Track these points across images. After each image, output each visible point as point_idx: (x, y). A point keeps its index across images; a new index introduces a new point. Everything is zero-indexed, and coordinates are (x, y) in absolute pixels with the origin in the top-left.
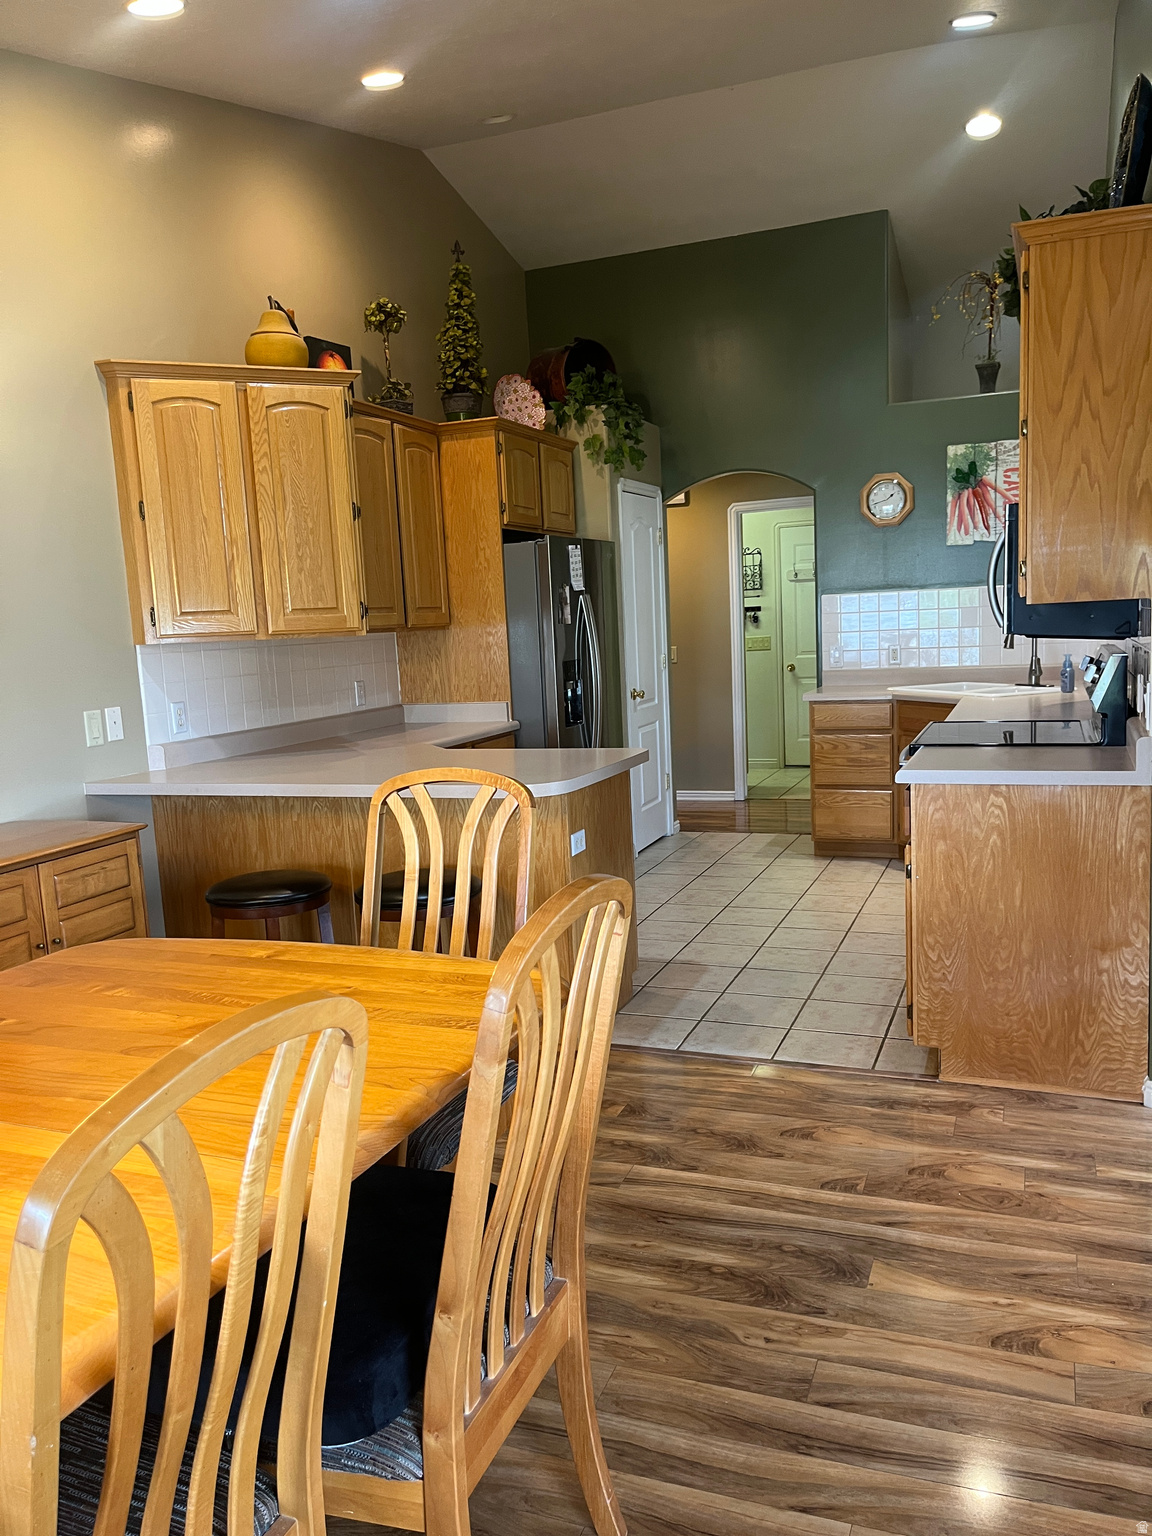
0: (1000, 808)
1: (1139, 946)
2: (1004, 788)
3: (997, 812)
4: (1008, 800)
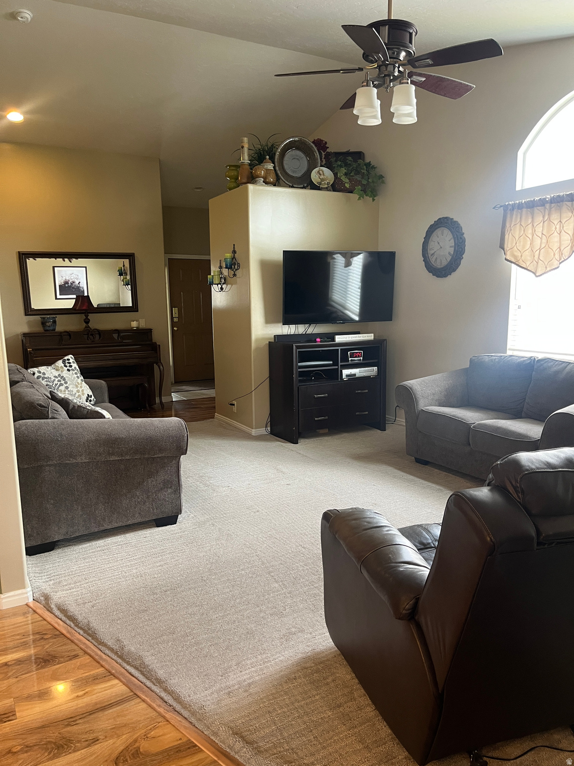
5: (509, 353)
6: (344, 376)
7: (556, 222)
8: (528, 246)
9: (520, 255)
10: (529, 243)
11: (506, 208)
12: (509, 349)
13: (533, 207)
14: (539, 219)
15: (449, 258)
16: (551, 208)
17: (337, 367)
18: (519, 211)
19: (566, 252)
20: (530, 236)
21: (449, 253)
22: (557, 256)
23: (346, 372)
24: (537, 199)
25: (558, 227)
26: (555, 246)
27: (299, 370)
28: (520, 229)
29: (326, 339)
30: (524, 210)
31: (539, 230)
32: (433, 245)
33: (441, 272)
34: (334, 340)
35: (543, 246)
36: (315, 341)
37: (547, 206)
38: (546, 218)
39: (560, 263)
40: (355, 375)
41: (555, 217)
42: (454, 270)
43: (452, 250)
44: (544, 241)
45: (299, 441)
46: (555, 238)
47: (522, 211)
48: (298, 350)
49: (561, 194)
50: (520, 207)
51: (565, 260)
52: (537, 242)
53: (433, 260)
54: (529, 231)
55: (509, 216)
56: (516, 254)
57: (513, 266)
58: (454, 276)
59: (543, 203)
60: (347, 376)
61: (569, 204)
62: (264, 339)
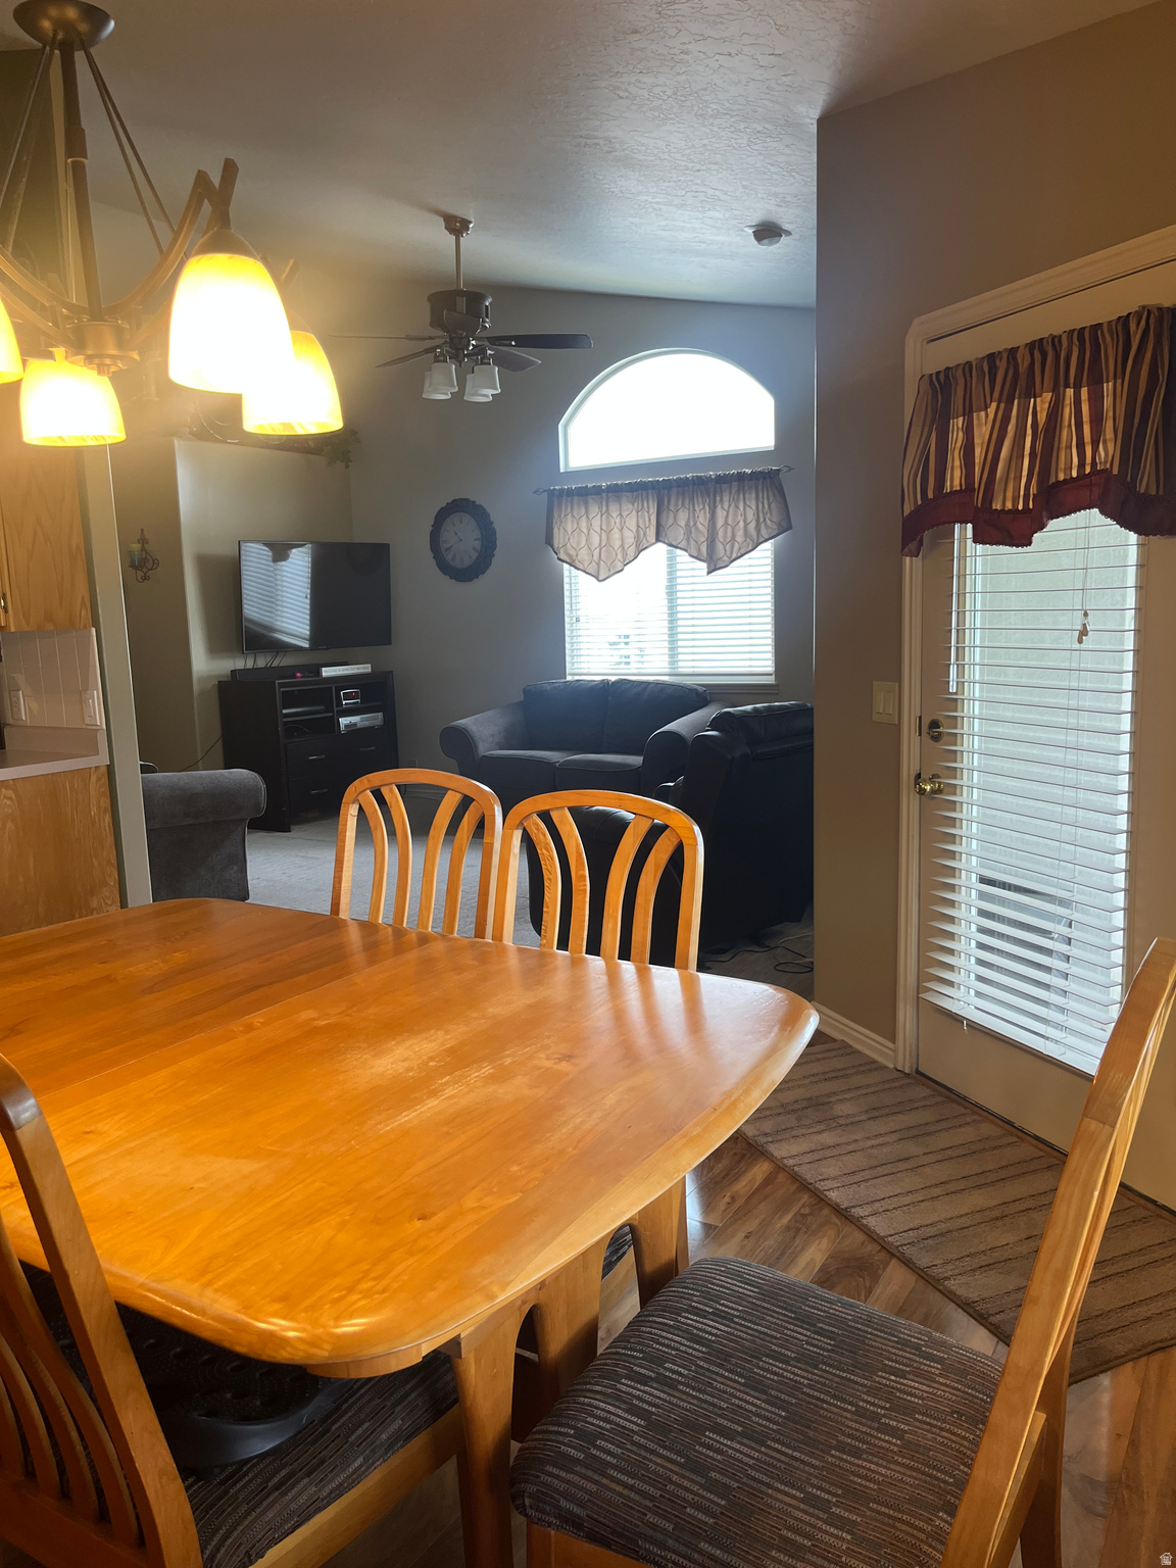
0: (10, 798)
1: (112, 884)
2: (11, 782)
3: (9, 802)
4: (15, 791)
5: (569, 678)
6: (342, 727)
7: (615, 515)
8: (583, 543)
9: (575, 554)
10: (584, 539)
11: (551, 493)
12: (570, 674)
13: (587, 495)
14: (594, 509)
15: (474, 555)
16: (608, 498)
17: (331, 714)
18: (569, 499)
19: (631, 552)
20: (585, 530)
21: (474, 548)
22: (620, 556)
23: (344, 721)
24: (589, 485)
25: (618, 520)
26: (617, 544)
27: (285, 720)
28: (572, 522)
29: (307, 674)
30: (576, 498)
31: (596, 523)
32: (448, 537)
33: (465, 574)
34: (319, 673)
35: (603, 544)
36: (294, 677)
37: (604, 495)
38: (604, 509)
39: (625, 565)
40: (355, 724)
41: (614, 509)
42: (483, 573)
43: (478, 545)
44: (604, 537)
45: (292, 827)
46: (616, 534)
47: (572, 500)
48: (282, 690)
49: (619, 482)
50: (570, 493)
51: (630, 562)
52: (595, 539)
53: (449, 557)
54: (584, 524)
55: (556, 504)
56: (570, 552)
57: (566, 566)
58: (483, 579)
59: (597, 491)
60: (346, 726)
61: (629, 494)
62: (210, 677)
